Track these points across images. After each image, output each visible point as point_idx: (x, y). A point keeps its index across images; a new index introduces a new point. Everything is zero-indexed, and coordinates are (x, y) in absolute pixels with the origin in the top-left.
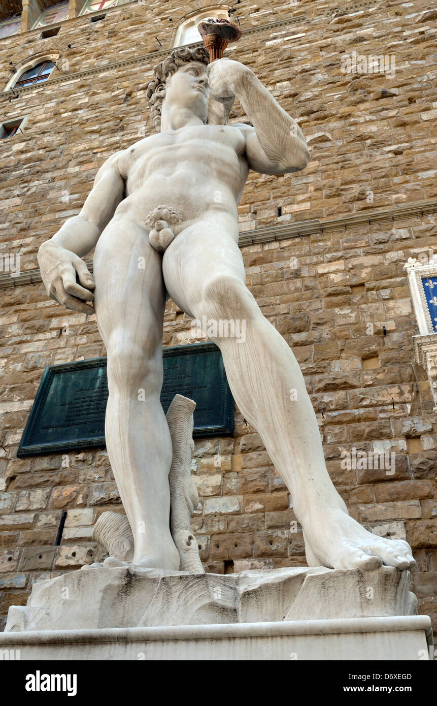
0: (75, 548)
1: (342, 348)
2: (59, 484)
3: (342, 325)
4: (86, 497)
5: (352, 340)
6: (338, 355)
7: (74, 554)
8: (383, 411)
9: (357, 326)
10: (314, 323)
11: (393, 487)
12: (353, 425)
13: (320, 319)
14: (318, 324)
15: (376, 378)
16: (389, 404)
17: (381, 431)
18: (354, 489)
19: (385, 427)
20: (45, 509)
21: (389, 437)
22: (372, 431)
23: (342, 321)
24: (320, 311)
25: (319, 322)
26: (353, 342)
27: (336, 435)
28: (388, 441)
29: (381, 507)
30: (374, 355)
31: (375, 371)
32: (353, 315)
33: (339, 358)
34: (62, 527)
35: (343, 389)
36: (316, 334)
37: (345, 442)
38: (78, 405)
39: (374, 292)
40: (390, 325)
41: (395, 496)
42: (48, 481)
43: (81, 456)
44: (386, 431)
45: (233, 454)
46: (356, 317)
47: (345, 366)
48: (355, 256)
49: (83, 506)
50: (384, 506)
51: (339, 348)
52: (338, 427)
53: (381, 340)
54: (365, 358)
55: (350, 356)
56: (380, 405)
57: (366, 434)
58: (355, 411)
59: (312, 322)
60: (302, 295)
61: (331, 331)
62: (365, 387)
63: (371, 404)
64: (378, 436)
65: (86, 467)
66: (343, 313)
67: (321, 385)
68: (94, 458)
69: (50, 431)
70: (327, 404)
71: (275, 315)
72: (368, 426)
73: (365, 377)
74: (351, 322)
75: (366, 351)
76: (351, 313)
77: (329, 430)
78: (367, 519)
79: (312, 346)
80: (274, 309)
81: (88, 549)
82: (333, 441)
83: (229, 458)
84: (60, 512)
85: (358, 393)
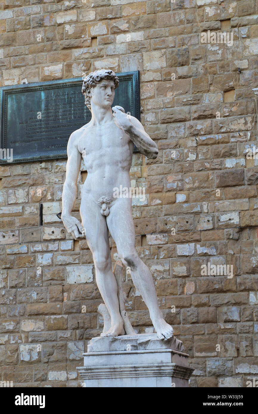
0: (53, 229)
1: (211, 83)
3: (212, 61)
5: (218, 75)
6: (208, 88)
8: (233, 137)
9: (222, 62)
10: (193, 59)
11: (235, 190)
12: (215, 147)
13: (197, 55)
14: (196, 59)
15: (231, 111)
16: (237, 132)
17: (231, 152)
18: (213, 191)
19: (233, 149)
20: (28, 203)
21: (236, 156)
22: (226, 152)
23: (211, 58)
24: (197, 46)
25: (196, 57)
26: (219, 77)
27: (204, 153)
28: (234, 159)
29: (227, 203)
30: (232, 89)
31: (231, 105)
32: (220, 52)
33: (209, 91)
35: (210, 118)
36: (193, 68)
37: (209, 158)
39: (236, 29)
40: (244, 64)
41: (236, 196)
44: (234, 152)
45: (142, 165)
46: (222, 54)
47: (212, 99)
50: (229, 202)
51: (210, 83)
52: (206, 147)
53: (237, 76)
54: (226, 91)
55: (216, 90)
56: (232, 132)
57: (222, 154)
58: (216, 136)
59: (191, 58)
60: (185, 28)
61: (204, 66)
62: (224, 117)
63: (226, 131)
64: (229, 155)
66: (213, 50)
67: (196, 115)
70: (199, 130)
71: (166, 48)
73: (225, 110)
74: (218, 58)
75: (226, 87)
76: (219, 50)
77: (200, 150)
78: (219, 210)
79: (191, 79)
80: (164, 41)
82: (202, 158)
83: (140, 169)
85: (219, 123)
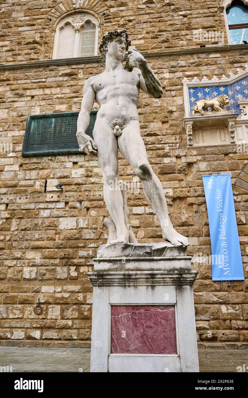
0: (52, 195)
2: (42, 169)
3: (155, 107)
4: (54, 175)
5: (159, 114)
6: (153, 120)
7: (52, 197)
8: (168, 146)
9: (161, 107)
10: (144, 105)
11: (170, 176)
12: (157, 151)
13: (146, 103)
14: (145, 105)
15: (167, 132)
16: (171, 143)
19: (169, 152)
20: (38, 179)
21: (170, 156)
22: (164, 154)
23: (155, 105)
24: (146, 99)
25: (146, 104)
27: (150, 155)
28: (169, 158)
30: (167, 122)
31: (167, 129)
32: (160, 102)
33: (153, 122)
34: (46, 186)
35: (154, 136)
36: (144, 110)
37: (154, 158)
38: (46, 135)
39: (169, 92)
40: (174, 109)
41: (170, 179)
42: (37, 167)
43: (50, 158)
44: (169, 154)
47: (155, 126)
48: (162, 73)
49: (53, 178)
50: (166, 183)
51: (154, 117)
52: (152, 151)
53: (170, 115)
54: (163, 122)
55: (158, 121)
56: (168, 144)
57: (161, 155)
58: (158, 145)
59: (143, 104)
61: (150, 109)
62: (163, 135)
63: (164, 143)
64: (166, 156)
65: (52, 162)
66: (155, 101)
67: (146, 134)
68: (55, 158)
69: (35, 146)
70: (148, 142)
72: (163, 152)
73: (163, 131)
74: (159, 105)
77: (149, 152)
79: (143, 115)
81: (58, 195)
84: (44, 181)
85: (160, 138)
